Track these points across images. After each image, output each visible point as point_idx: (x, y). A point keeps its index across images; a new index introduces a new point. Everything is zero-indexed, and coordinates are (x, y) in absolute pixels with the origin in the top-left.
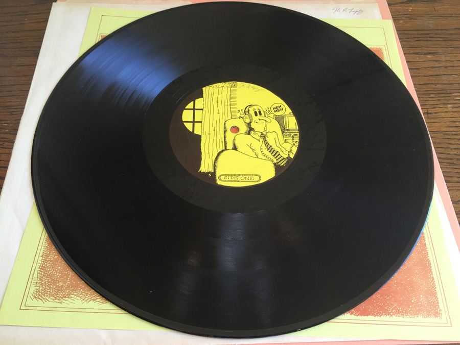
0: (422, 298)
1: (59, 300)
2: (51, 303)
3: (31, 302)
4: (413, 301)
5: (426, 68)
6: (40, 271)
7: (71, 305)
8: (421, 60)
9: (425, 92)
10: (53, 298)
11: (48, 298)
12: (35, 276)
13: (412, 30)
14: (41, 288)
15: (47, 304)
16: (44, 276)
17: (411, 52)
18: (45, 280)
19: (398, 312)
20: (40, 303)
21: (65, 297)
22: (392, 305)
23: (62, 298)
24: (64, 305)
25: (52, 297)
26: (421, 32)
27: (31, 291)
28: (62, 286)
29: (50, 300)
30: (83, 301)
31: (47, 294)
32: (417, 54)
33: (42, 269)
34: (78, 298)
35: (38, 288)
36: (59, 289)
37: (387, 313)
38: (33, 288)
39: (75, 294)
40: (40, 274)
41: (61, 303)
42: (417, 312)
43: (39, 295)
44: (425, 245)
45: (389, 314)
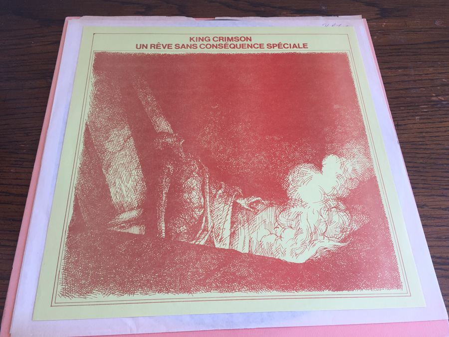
0: (387, 273)
1: (83, 295)
2: (77, 299)
3: (59, 300)
4: (379, 276)
5: (397, 82)
6: (64, 272)
7: (94, 300)
8: (392, 75)
10: (78, 294)
11: (73, 295)
12: (61, 276)
13: (386, 46)
14: (67, 287)
15: (74, 300)
16: (68, 276)
17: (384, 67)
18: (70, 279)
19: (367, 287)
20: (68, 300)
21: (88, 293)
22: (363, 281)
23: (86, 294)
24: (88, 300)
25: (77, 294)
26: (394, 47)
27: (59, 290)
28: (84, 284)
29: (75, 296)
30: (104, 295)
31: (72, 291)
32: (389, 68)
33: (65, 270)
34: (99, 292)
35: (64, 287)
36: (82, 287)
37: (359, 287)
38: (60, 288)
39: (96, 289)
40: (64, 274)
41: (85, 298)
42: (382, 286)
43: (66, 293)
44: (388, 228)
45: (360, 288)
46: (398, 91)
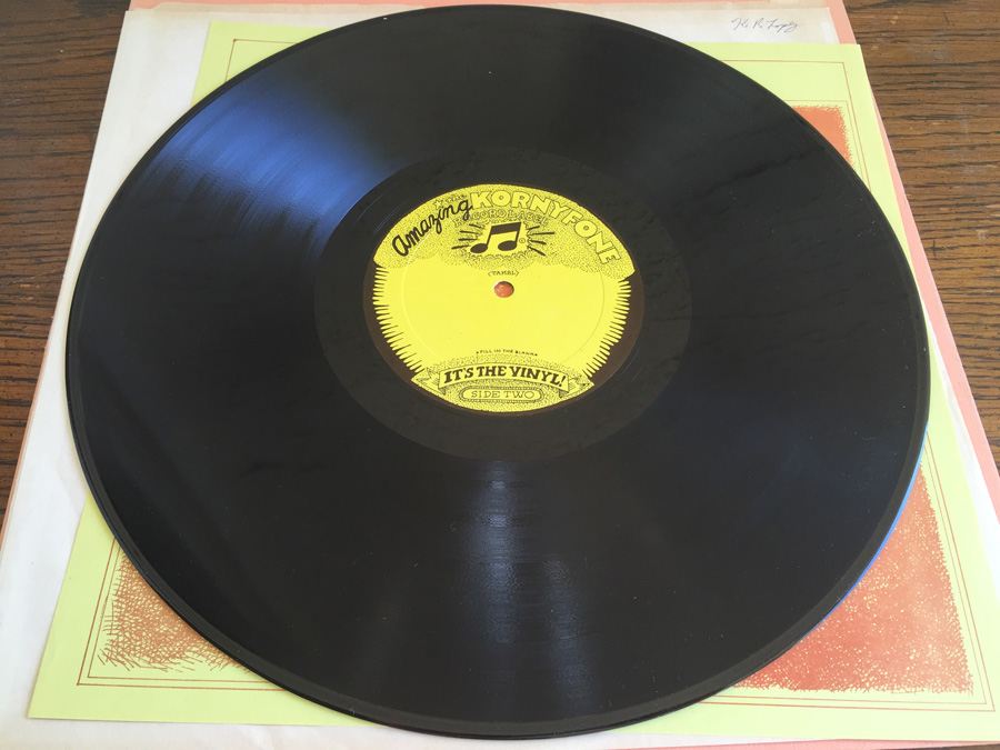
0: (932, 651)
1: (160, 662)
2: (143, 671)
3: (99, 669)
4: (912, 658)
5: (930, 149)
6: (117, 601)
7: (188, 674)
8: (919, 133)
9: (929, 203)
10: (148, 659)
11: (136, 660)
12: (109, 611)
13: (900, 67)
14: (121, 639)
15: (136, 672)
16: (127, 611)
17: (898, 114)
18: (130, 619)
19: (880, 682)
20: (120, 670)
21: (174, 657)
22: (869, 666)
23: (167, 659)
24: (170, 674)
25: (145, 658)
26: (920, 70)
27: (102, 645)
28: (166, 634)
29: (141, 663)
30: (212, 665)
31: (134, 650)
32: (910, 118)
33: (121, 596)
34: (200, 658)
35: (114, 637)
36: (159, 640)
37: (858, 683)
38: (104, 639)
39: (194, 649)
40: (117, 607)
41: (164, 669)
42: (921, 681)
43: (118, 653)
44: (936, 536)
45: (862, 685)
46: (933, 170)
